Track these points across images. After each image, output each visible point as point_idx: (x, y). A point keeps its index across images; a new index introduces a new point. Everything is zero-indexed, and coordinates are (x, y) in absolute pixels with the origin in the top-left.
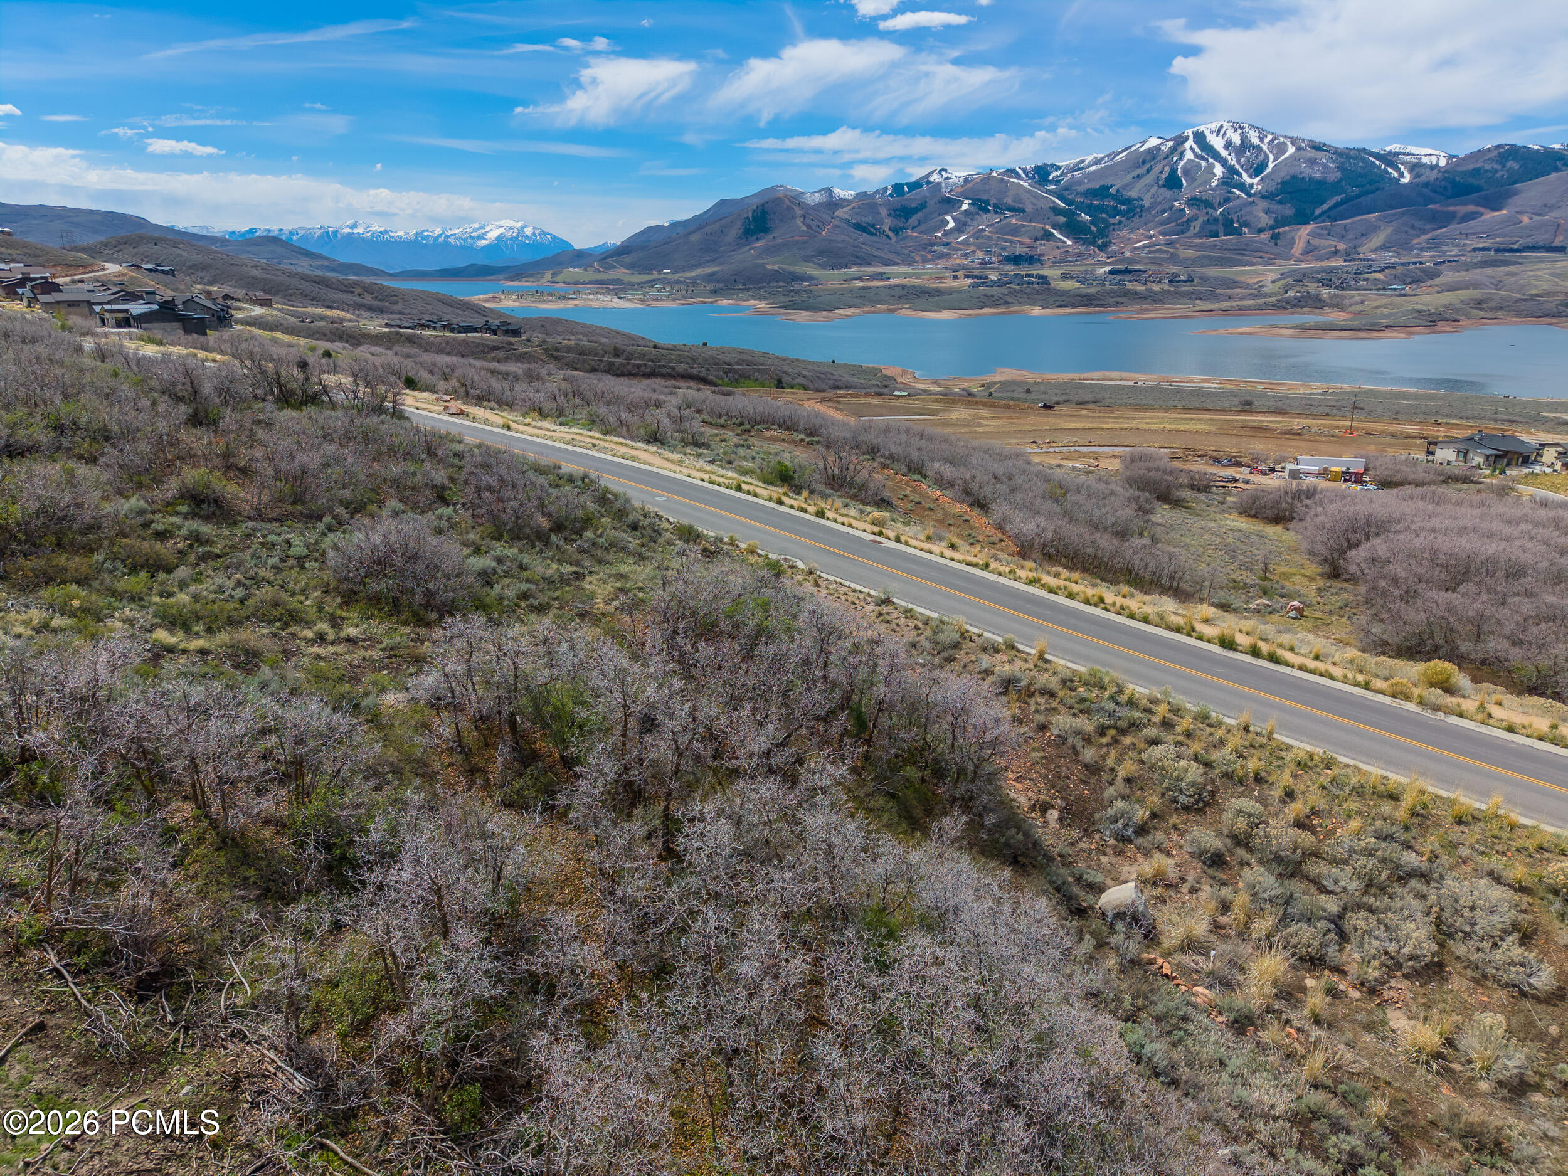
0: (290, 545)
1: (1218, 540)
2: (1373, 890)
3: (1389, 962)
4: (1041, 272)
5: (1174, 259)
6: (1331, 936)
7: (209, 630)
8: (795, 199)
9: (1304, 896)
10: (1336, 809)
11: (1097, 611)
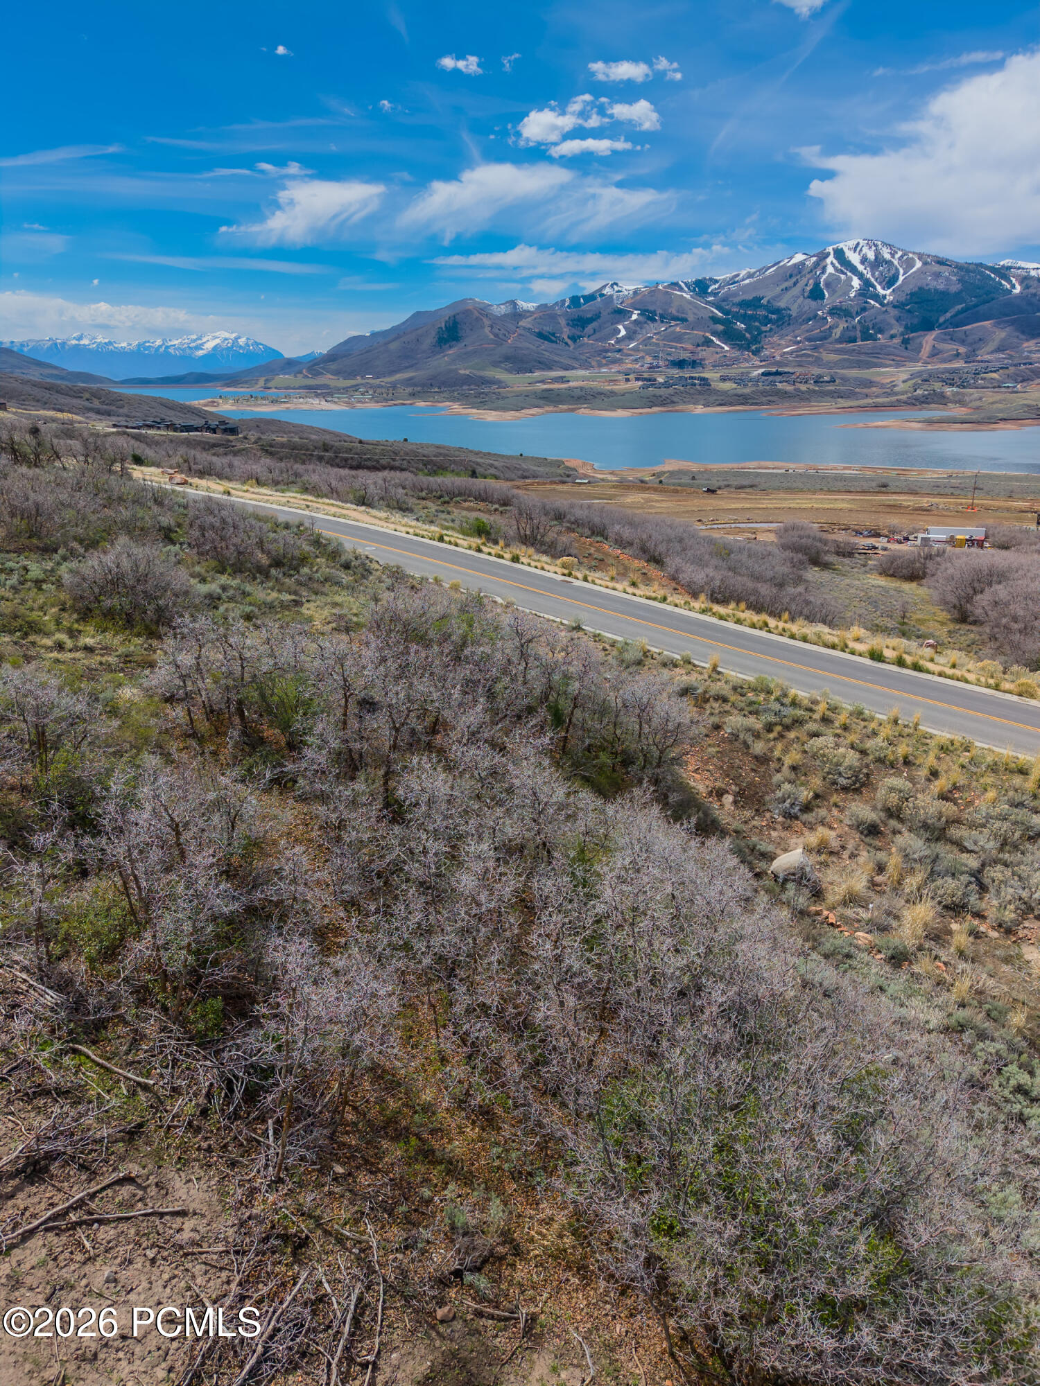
0: (28, 571)
1: (862, 594)
2: (1007, 848)
3: (1023, 907)
4: (702, 375)
5: (818, 362)
6: (973, 887)
8: (484, 311)
9: (948, 854)
10: (974, 784)
11: (763, 634)
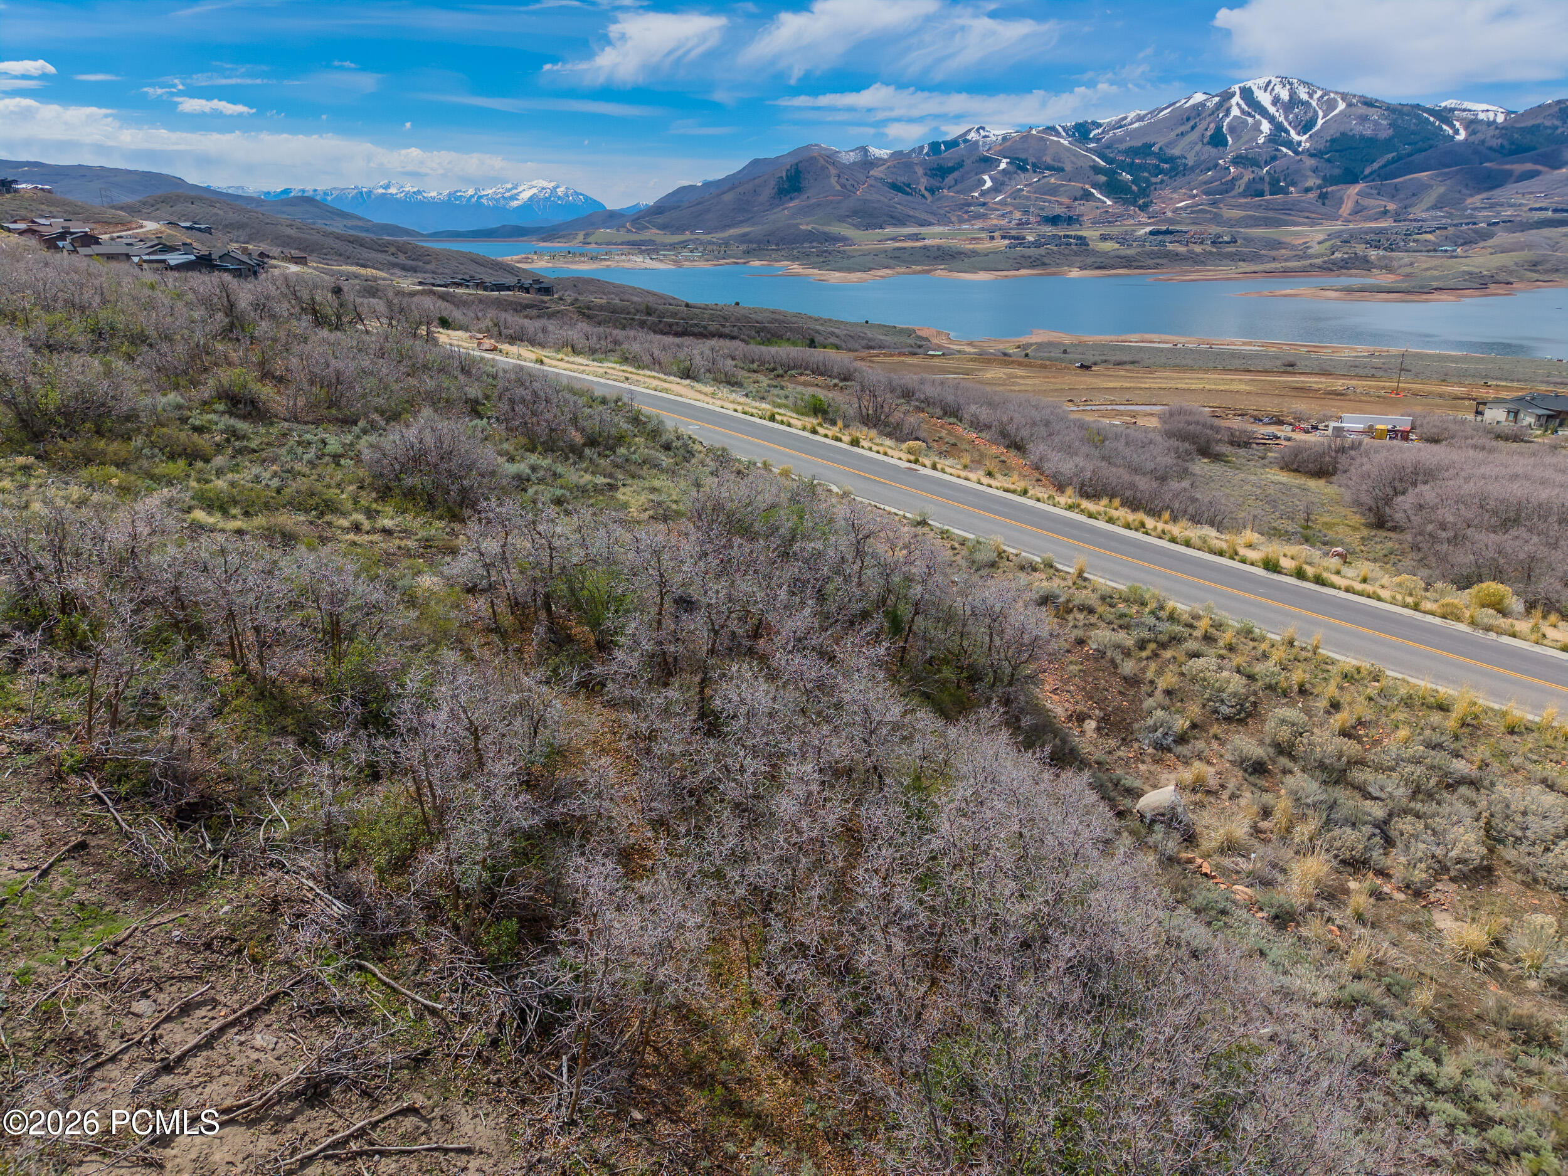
0: (326, 444)
1: (1259, 491)
2: (1420, 797)
3: (1436, 866)
4: (1079, 233)
5: (1217, 219)
6: (1377, 840)
7: (246, 514)
8: (831, 158)
9: (1348, 801)
10: (1383, 719)
11: (1139, 536)
